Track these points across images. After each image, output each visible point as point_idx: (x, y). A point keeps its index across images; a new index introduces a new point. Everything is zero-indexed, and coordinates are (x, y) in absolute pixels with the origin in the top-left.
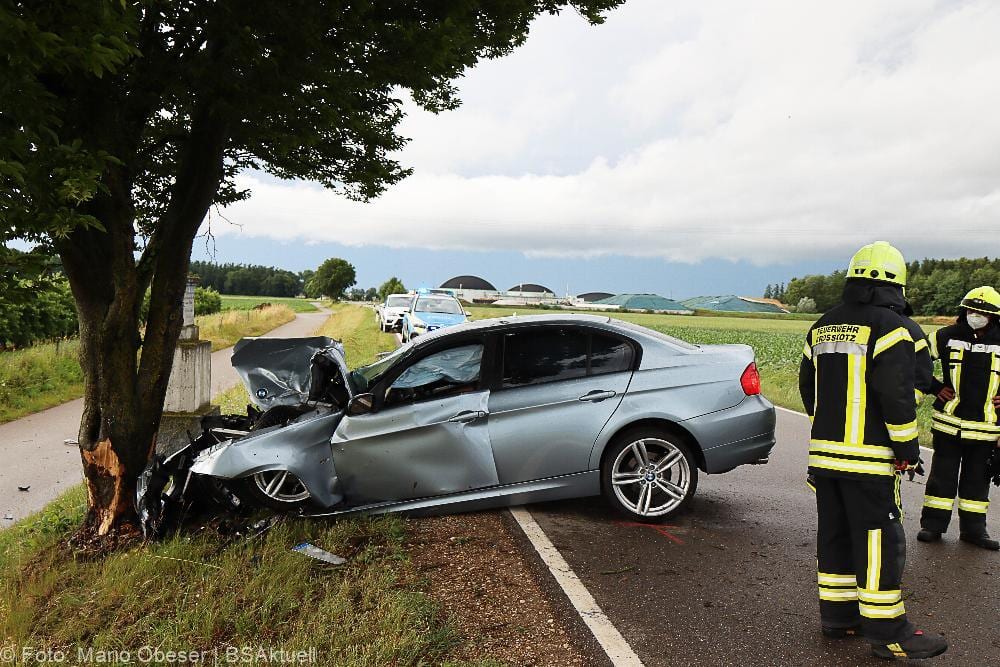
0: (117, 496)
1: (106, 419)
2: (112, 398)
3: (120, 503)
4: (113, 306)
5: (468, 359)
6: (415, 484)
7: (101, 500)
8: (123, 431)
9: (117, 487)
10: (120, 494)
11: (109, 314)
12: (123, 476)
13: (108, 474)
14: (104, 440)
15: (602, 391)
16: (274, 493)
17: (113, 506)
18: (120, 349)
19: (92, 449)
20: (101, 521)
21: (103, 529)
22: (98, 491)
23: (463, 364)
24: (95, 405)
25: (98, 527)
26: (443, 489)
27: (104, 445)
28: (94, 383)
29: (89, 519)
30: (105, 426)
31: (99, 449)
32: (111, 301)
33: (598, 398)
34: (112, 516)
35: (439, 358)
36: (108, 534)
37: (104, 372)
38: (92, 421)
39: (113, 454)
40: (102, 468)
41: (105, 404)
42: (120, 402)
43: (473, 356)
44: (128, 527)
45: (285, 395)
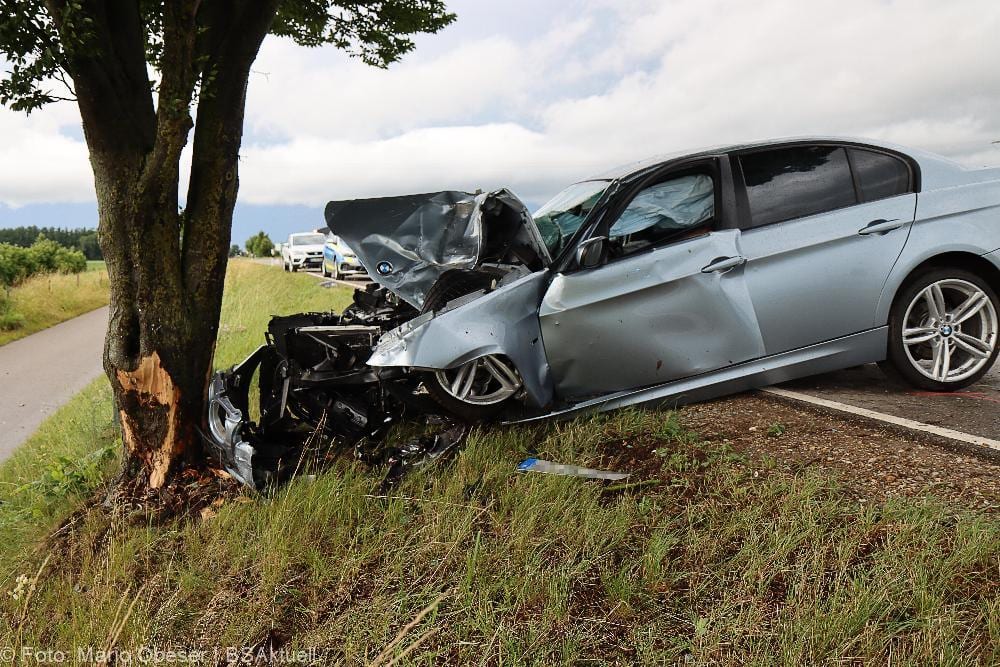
0: (171, 433)
1: (149, 325)
2: (156, 293)
3: (176, 442)
4: (153, 156)
5: (686, 196)
6: (659, 364)
7: (146, 440)
8: (175, 340)
9: (171, 419)
10: (177, 429)
11: (147, 168)
12: (181, 404)
13: (156, 403)
14: (150, 354)
15: (884, 221)
16: (465, 394)
17: (168, 445)
18: (162, 222)
19: (133, 368)
20: (150, 469)
21: (157, 479)
22: (141, 429)
23: (679, 202)
24: (130, 305)
25: (148, 477)
26: (697, 367)
27: (150, 362)
28: (125, 273)
29: (130, 468)
30: (150, 334)
31: (142, 368)
32: (149, 149)
33: (881, 228)
34: (167, 461)
35: (652, 194)
36: (165, 485)
37: (141, 256)
38: (127, 329)
39: (162, 373)
40: (146, 395)
41: (146, 304)
42: (168, 299)
43: (693, 192)
44: (192, 472)
45: (417, 268)
